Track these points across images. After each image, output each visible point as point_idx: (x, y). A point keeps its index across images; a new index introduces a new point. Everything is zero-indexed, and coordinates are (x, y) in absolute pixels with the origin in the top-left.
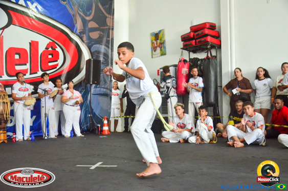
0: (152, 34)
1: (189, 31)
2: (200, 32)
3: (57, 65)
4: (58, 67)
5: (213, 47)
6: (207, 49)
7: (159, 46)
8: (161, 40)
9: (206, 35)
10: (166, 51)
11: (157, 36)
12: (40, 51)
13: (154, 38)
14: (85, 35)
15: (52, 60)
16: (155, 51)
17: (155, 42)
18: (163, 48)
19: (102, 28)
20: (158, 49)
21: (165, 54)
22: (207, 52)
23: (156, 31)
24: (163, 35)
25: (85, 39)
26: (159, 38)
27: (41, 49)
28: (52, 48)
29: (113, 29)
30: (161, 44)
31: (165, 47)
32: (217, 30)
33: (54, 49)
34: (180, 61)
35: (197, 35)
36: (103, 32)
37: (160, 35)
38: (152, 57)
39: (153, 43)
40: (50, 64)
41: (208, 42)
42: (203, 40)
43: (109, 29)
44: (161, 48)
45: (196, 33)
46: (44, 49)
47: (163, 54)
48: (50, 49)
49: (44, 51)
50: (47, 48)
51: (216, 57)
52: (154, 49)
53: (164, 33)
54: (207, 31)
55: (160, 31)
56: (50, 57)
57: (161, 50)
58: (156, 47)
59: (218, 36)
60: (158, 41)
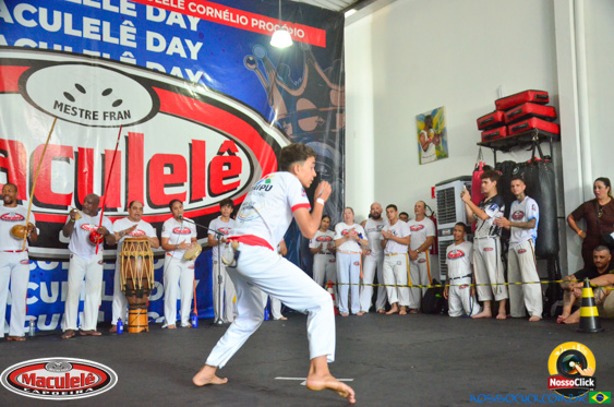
0: (419, 118)
1: (493, 108)
2: (515, 111)
3: (238, 183)
4: (239, 188)
5: (543, 138)
6: (531, 142)
7: (434, 141)
8: (437, 128)
9: (529, 116)
10: (447, 149)
11: (428, 121)
12: (208, 160)
13: (422, 125)
14: (290, 125)
15: (229, 175)
16: (425, 151)
17: (426, 133)
18: (441, 145)
19: (322, 110)
20: (432, 147)
21: (446, 156)
22: (533, 149)
23: (427, 110)
24: (442, 119)
25: (289, 131)
26: (434, 126)
27: (211, 154)
28: (229, 152)
29: (342, 111)
30: (437, 136)
31: (445, 143)
32: (551, 104)
33: (232, 153)
34: (477, 170)
35: (510, 116)
36: (325, 118)
37: (435, 120)
38: (420, 163)
39: (420, 135)
40: (225, 182)
41: (532, 128)
42: (522, 125)
43: (335, 111)
44: (437, 144)
45: (509, 113)
46: (215, 155)
47: (442, 155)
48: (226, 154)
49: (215, 158)
50: (220, 153)
51: (550, 158)
52: (424, 146)
53: (442, 113)
54: (530, 108)
55: (435, 112)
56: (225, 168)
57: (438, 148)
58: (428, 143)
59: (553, 117)
60: (432, 131)
